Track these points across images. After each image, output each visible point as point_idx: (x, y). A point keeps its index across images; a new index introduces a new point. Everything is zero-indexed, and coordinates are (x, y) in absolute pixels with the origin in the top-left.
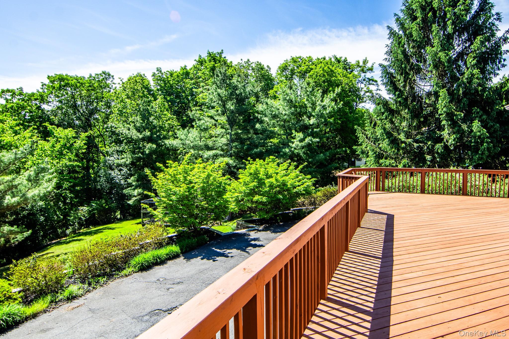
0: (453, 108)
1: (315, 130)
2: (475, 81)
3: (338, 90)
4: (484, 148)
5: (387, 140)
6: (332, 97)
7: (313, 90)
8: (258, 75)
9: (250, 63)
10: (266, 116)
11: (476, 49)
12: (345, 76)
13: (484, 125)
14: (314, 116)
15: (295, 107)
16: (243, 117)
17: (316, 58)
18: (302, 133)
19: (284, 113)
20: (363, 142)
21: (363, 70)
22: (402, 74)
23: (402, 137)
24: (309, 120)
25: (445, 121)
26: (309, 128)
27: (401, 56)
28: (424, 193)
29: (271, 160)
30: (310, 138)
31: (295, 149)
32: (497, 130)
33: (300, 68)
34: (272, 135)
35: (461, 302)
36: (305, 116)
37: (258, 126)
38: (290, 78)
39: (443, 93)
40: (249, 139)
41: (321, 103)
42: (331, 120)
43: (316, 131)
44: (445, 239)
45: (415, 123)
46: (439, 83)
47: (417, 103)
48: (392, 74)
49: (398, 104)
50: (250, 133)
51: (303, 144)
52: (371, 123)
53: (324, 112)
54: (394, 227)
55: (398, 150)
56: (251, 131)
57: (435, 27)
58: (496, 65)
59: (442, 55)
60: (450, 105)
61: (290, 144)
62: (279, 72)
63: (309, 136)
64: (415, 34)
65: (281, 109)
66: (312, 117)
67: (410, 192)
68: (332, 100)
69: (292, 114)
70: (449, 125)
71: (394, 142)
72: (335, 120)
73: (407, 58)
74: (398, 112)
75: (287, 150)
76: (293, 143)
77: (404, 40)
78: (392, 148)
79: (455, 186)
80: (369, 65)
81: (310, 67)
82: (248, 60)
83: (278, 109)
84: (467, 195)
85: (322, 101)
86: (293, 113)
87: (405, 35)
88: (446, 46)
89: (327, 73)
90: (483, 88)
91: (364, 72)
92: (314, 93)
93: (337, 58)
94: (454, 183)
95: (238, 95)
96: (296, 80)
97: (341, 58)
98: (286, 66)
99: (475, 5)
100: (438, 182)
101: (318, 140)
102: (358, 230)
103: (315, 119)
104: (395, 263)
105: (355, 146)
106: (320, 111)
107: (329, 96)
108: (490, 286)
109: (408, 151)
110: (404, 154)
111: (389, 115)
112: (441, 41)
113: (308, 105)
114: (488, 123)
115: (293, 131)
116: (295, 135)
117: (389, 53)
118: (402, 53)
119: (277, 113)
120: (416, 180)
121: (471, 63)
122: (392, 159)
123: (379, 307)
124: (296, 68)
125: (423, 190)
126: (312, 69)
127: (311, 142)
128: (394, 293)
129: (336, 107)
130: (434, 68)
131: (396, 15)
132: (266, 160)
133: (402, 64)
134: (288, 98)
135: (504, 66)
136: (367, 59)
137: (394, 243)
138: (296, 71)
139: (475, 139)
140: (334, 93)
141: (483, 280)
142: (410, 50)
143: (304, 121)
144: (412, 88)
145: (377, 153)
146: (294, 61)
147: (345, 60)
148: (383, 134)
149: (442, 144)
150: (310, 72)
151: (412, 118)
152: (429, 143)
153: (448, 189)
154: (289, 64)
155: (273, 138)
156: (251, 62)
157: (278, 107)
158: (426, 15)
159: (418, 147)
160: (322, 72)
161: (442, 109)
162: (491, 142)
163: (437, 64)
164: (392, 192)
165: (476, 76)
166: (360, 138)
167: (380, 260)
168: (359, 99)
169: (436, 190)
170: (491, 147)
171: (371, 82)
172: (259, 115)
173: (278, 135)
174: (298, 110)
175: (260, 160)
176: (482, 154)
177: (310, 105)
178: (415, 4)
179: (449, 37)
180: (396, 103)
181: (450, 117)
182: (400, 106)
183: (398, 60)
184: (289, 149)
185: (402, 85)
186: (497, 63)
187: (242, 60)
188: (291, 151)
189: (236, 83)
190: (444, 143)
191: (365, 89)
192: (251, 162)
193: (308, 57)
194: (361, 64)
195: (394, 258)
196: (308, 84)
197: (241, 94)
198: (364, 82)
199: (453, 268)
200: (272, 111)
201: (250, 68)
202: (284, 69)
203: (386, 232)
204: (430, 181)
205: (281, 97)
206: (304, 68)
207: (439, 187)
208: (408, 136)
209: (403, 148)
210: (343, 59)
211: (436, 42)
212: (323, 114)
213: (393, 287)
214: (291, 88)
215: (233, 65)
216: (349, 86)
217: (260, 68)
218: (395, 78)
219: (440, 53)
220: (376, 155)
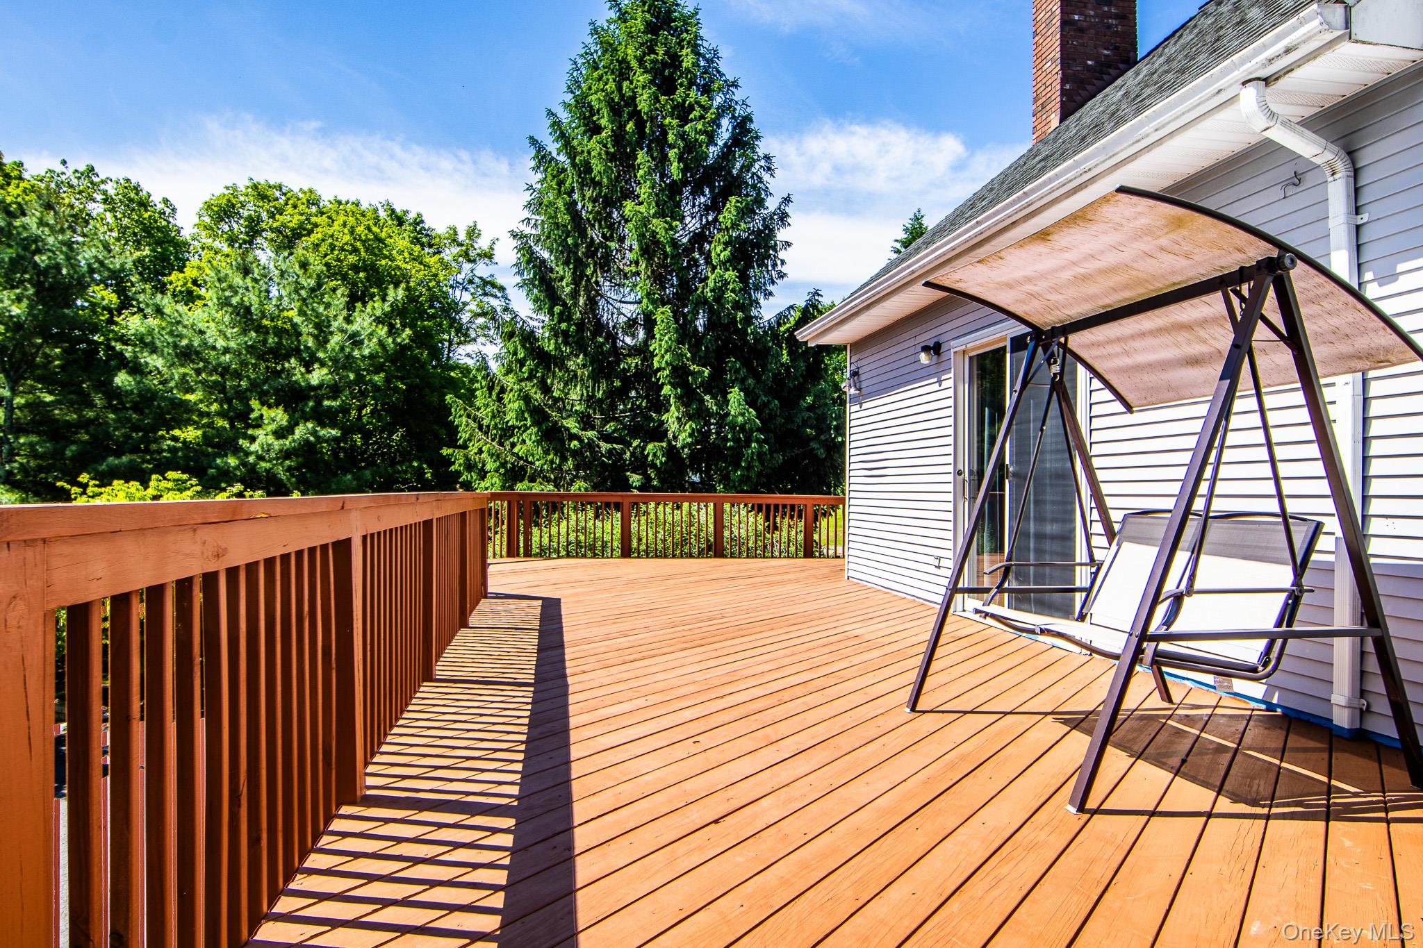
0: (685, 355)
1: (326, 403)
2: (730, 296)
3: (396, 294)
4: (753, 453)
5: (534, 430)
6: (378, 313)
7: (319, 285)
8: (126, 221)
9: (96, 180)
10: (154, 350)
11: (729, 224)
12: (418, 259)
13: (751, 401)
14: (323, 365)
15: (259, 329)
16: (64, 351)
17: (332, 199)
18: (285, 411)
19: (221, 343)
20: (470, 440)
21: (466, 255)
22: (567, 263)
23: (572, 424)
24: (309, 372)
25: (669, 387)
26: (309, 398)
27: (564, 218)
28: (629, 556)
29: (170, 485)
30: (310, 425)
31: (260, 458)
32: (776, 415)
33: (277, 216)
34: (180, 414)
35: (747, 744)
36: (293, 360)
37: (122, 379)
38: (245, 242)
39: (663, 315)
40: (84, 424)
41: (345, 326)
42: (378, 378)
43: (330, 407)
44: (689, 633)
45: (601, 392)
46: (654, 294)
47: (607, 339)
48: (543, 262)
49: (560, 340)
50: (91, 405)
51: (287, 443)
52: (491, 389)
53: (356, 353)
54: (563, 621)
55: (564, 459)
56: (98, 400)
57: (642, 157)
58: (768, 272)
59: (658, 225)
60: (680, 348)
61: (241, 442)
62: (207, 220)
63: (306, 420)
64: (597, 166)
65: (209, 333)
66: (316, 366)
67: (595, 556)
68: (378, 320)
69: (251, 349)
70: (678, 398)
71: (552, 436)
72: (387, 380)
73: (579, 224)
74: (560, 362)
75: (232, 461)
76: (253, 439)
77: (571, 180)
78: (546, 452)
79: (698, 536)
80: (483, 244)
81: (313, 219)
82: (91, 169)
83: (202, 332)
84: (723, 556)
85: (348, 320)
86: (251, 346)
87: (574, 165)
88: (668, 207)
89: (364, 242)
90: (747, 317)
91: (470, 261)
92: (322, 295)
93: (393, 211)
94: (694, 529)
95: (44, 272)
96: (265, 255)
97: (406, 212)
98: (233, 206)
99: (723, 129)
100: (660, 530)
101: (335, 432)
102: (462, 634)
103: (325, 371)
104: (571, 689)
105: (449, 447)
106: (342, 349)
107: (369, 309)
108: (804, 703)
109: (587, 461)
110: (577, 468)
111: (537, 366)
112: (657, 195)
113: (304, 330)
114: (758, 397)
115: (255, 404)
116: (262, 416)
117: (537, 205)
118: (567, 209)
119: (196, 344)
120: (611, 527)
121: (719, 255)
122: (549, 481)
123: (536, 789)
124: (264, 216)
125: (626, 548)
126: (316, 225)
127: (312, 439)
128: (575, 752)
129: (390, 340)
130: (642, 255)
131: (550, 113)
132: (153, 484)
133: (568, 236)
134: (234, 301)
135: (782, 277)
136: (479, 227)
137: (567, 651)
138: (263, 225)
139: (734, 433)
140: (384, 300)
141: (786, 695)
142: (587, 209)
143: (289, 373)
144: (592, 303)
145: (509, 466)
146: (261, 194)
147: (418, 221)
148: (523, 412)
149: (664, 445)
150: (310, 232)
151: (595, 377)
152: (635, 443)
153: (682, 546)
154: (242, 199)
155: (181, 423)
156: (103, 176)
157: (201, 326)
158: (622, 127)
159: (610, 451)
160: (347, 238)
161: (663, 356)
162: (765, 441)
163: (650, 248)
164: (550, 558)
165: (731, 286)
166: (460, 429)
167: (532, 689)
168: (458, 331)
169: (656, 550)
170: (765, 453)
171: (488, 288)
172: (130, 348)
173: (202, 414)
174: (272, 340)
175: (127, 482)
176: (749, 468)
177: (310, 328)
178: (596, 93)
179: (674, 189)
180: (556, 336)
181: (680, 377)
182: (566, 343)
183: (557, 224)
184: (238, 458)
185: (567, 290)
186: (770, 268)
187: (64, 162)
188: (244, 464)
189: (35, 229)
190: (669, 442)
191: (473, 307)
192: (90, 491)
193: (306, 189)
194: (462, 237)
195: (570, 680)
196: (304, 265)
197: (58, 267)
198: (471, 288)
199: (716, 682)
200: (181, 336)
201: (99, 197)
202: (223, 211)
203: (540, 631)
204: (643, 527)
205: (210, 295)
206: (292, 219)
207: (664, 541)
208: (586, 422)
209: (575, 453)
210: (412, 216)
211: (644, 191)
212: (354, 357)
213: (572, 740)
214: (246, 271)
215: (26, 175)
216: (429, 289)
217: (135, 200)
218: (551, 270)
219: (655, 221)
220: (507, 471)
